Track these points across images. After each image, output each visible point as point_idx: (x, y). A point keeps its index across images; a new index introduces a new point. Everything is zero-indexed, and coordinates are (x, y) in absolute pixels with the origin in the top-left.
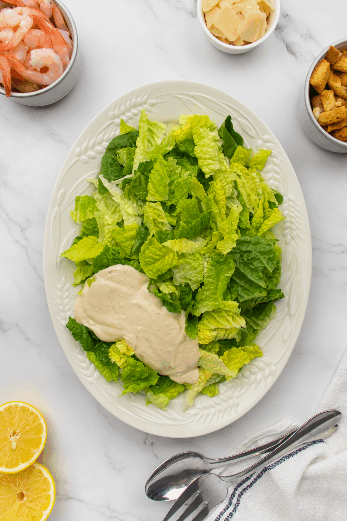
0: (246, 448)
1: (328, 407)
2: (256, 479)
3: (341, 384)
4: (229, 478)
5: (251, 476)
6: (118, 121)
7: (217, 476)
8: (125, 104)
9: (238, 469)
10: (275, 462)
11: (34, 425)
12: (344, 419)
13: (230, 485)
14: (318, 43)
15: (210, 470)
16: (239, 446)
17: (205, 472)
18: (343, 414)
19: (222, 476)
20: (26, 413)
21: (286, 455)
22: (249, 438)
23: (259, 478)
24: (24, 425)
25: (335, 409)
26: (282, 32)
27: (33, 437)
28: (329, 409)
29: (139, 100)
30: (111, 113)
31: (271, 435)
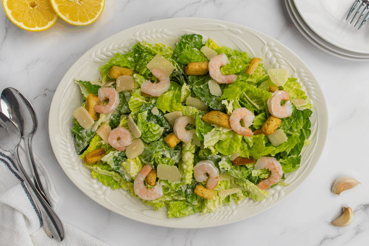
0: (39, 167)
1: (67, 230)
2: (15, 173)
3: (85, 241)
4: (17, 153)
5: (17, 169)
6: (296, 76)
7: (19, 143)
8: (309, 81)
9: (23, 160)
10: (27, 188)
11: (87, 15)
12: (57, 243)
13: (11, 153)
14: (352, 238)
15: (23, 138)
16: (40, 161)
17: (22, 134)
18: (61, 242)
19: (19, 148)
20: (96, 8)
21: (32, 197)
22: (46, 170)
23: (16, 175)
24: (87, 7)
25: (65, 236)
26: (363, 210)
27: (78, 14)
28: (65, 231)
29: (313, 92)
30: (302, 70)
31: (47, 186)
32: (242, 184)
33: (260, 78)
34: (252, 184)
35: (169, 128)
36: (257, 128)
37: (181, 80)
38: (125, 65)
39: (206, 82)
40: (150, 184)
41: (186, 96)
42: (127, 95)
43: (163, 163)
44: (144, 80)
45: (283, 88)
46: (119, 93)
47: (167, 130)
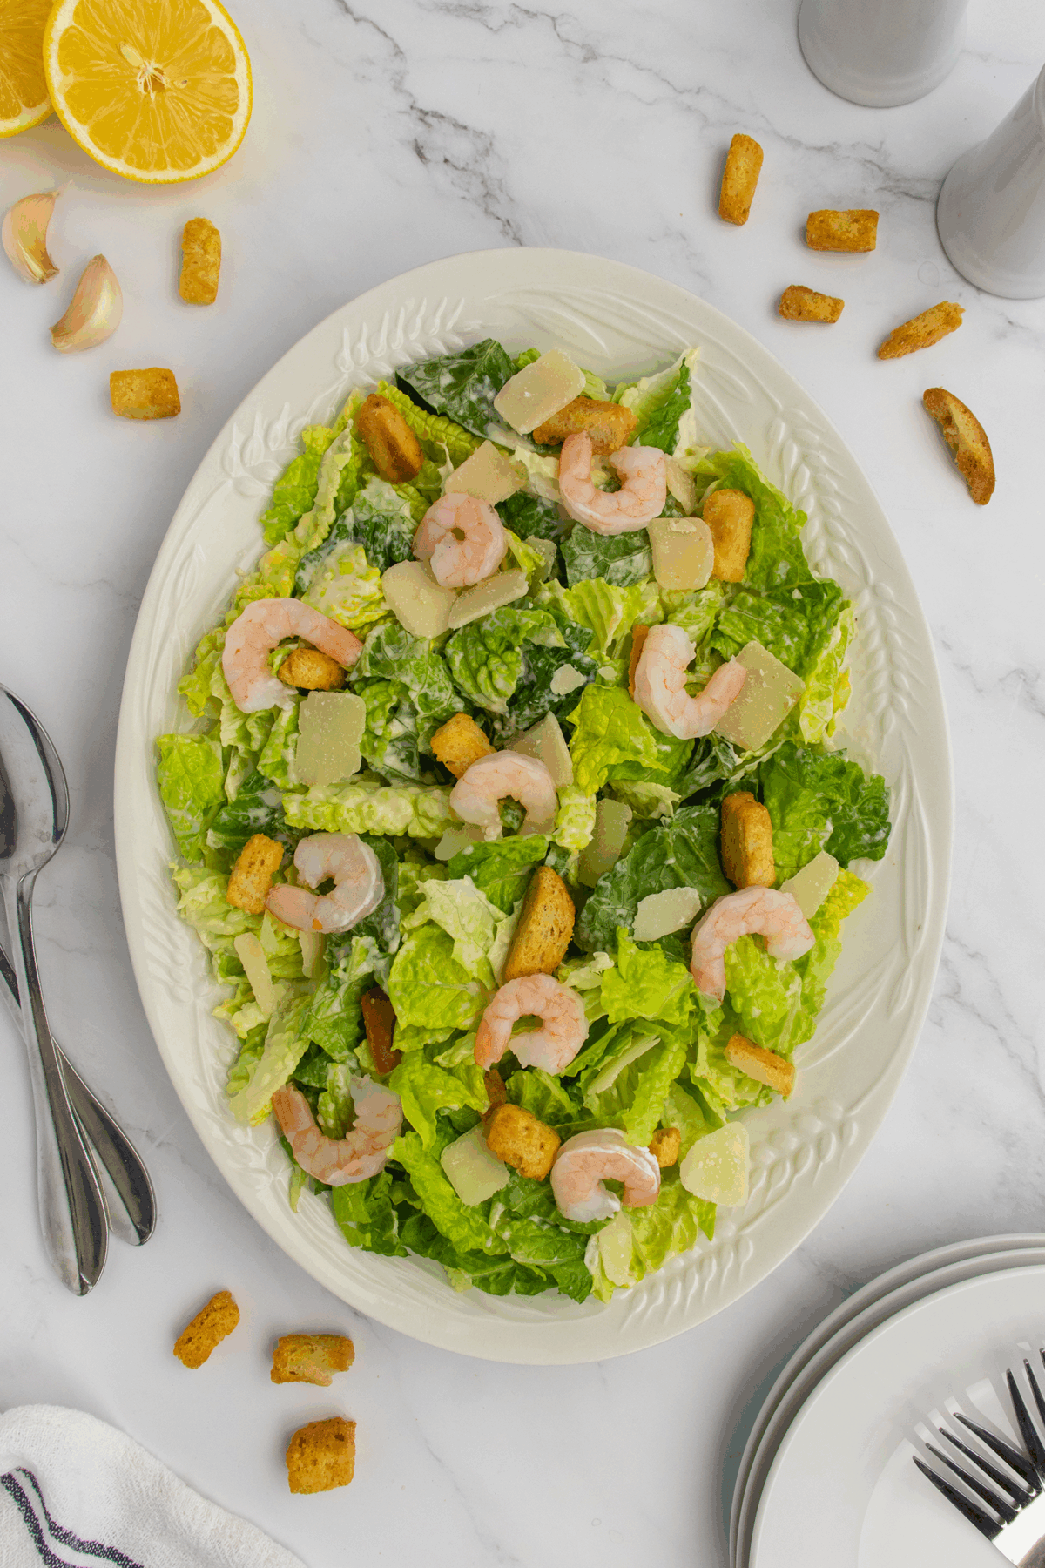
6: (723, 1234)
32: (292, 1023)
33: (714, 1094)
34: (291, 1064)
35: (504, 734)
36: (511, 1083)
37: (697, 778)
38: (760, 549)
39: (692, 879)
40: (286, 663)
41: (632, 799)
42: (634, 564)
43: (370, 714)
44: (696, 629)
45: (672, 1182)
46: (645, 529)
47: (497, 725)
